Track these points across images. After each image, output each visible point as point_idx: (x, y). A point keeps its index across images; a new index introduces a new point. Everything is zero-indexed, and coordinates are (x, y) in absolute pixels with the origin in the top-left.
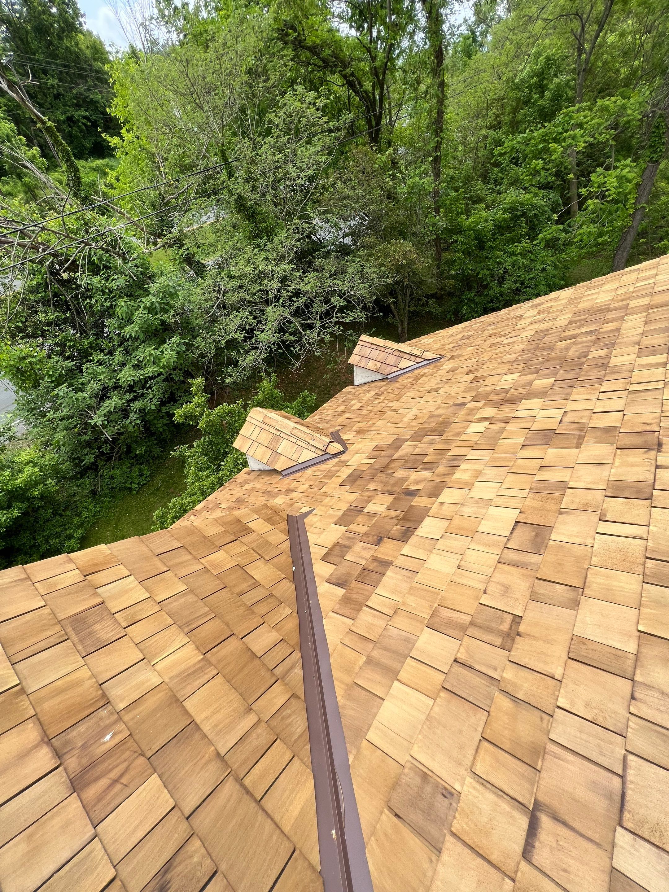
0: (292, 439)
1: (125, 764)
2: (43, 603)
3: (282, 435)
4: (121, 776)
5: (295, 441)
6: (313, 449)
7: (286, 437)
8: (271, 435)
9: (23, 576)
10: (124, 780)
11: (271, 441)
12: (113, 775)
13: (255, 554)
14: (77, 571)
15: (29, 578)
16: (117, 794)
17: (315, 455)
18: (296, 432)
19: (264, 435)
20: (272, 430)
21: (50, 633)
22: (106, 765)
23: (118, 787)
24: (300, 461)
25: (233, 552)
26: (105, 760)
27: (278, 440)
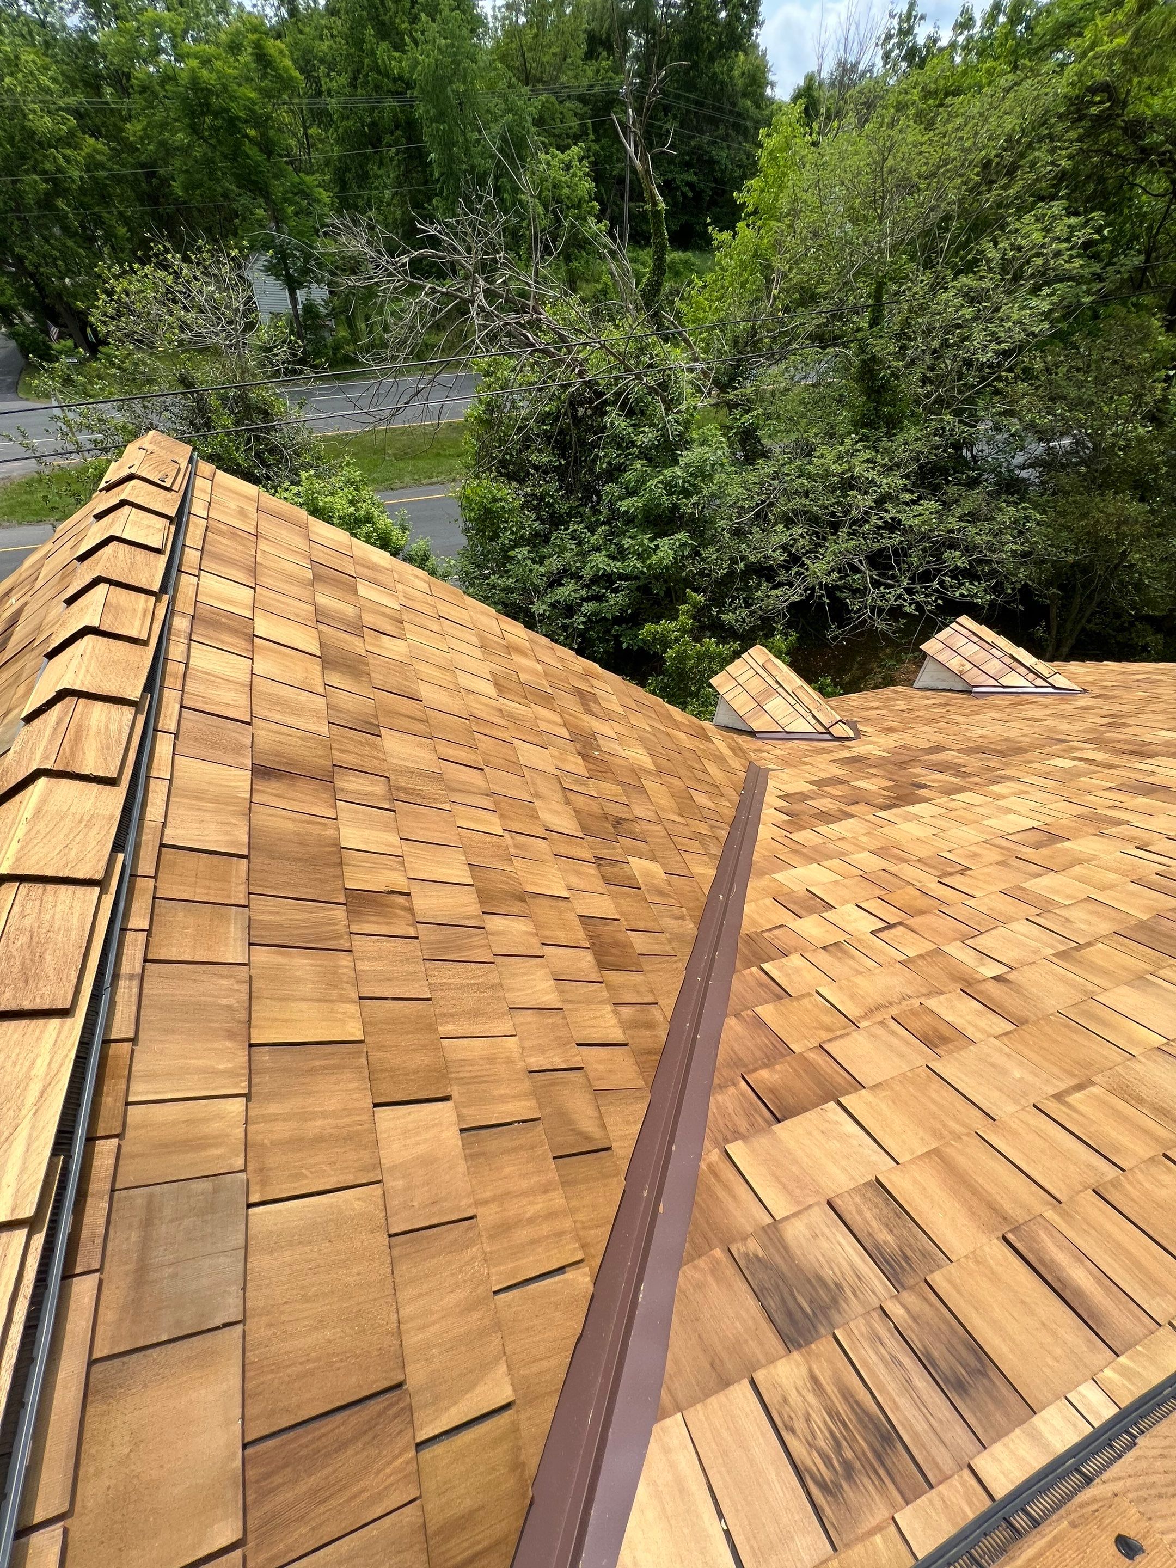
0: (789, 699)
1: (605, 770)
2: (561, 668)
3: (780, 690)
5: (793, 702)
6: (813, 721)
7: (784, 694)
8: (765, 686)
9: (549, 646)
10: (604, 775)
11: (761, 693)
12: (598, 768)
13: (711, 757)
14: (582, 668)
15: (554, 650)
16: (599, 776)
17: (811, 730)
18: (800, 693)
19: (756, 681)
20: (768, 680)
21: (566, 686)
22: (595, 762)
24: (787, 729)
25: (693, 742)
26: (594, 759)
27: (771, 695)
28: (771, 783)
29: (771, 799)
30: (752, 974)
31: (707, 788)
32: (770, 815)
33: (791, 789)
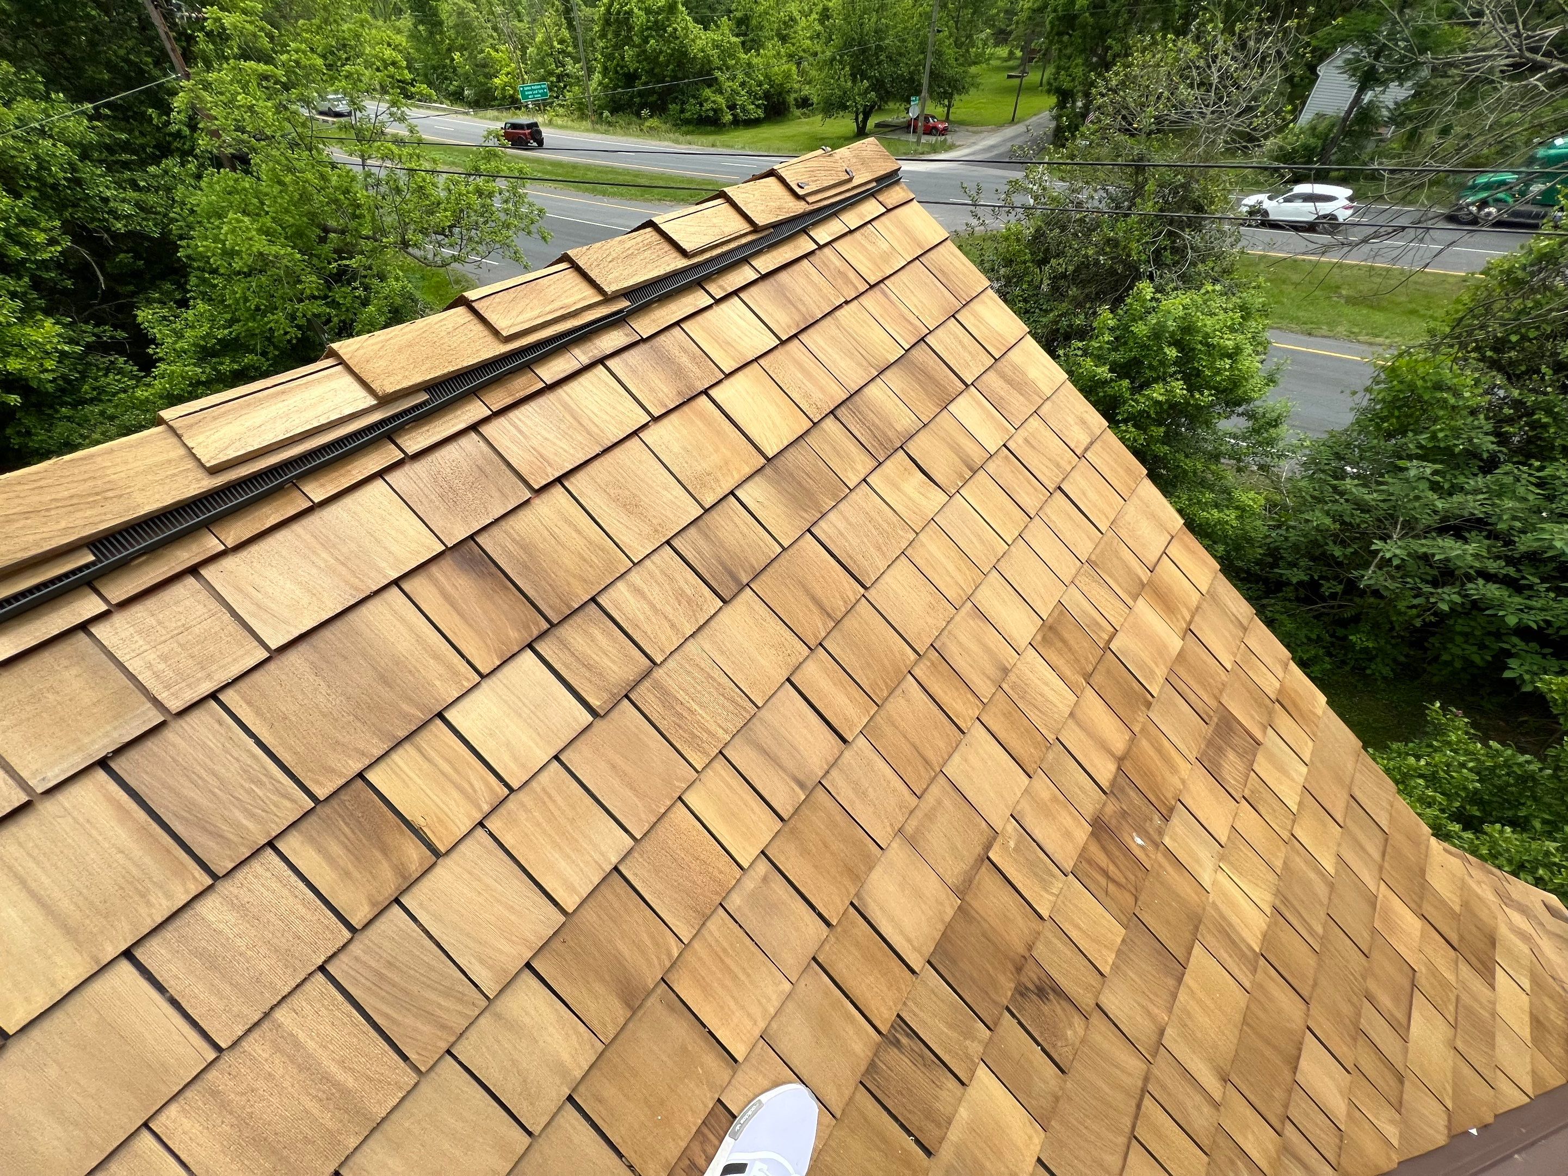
1: (1123, 881)
2: (1229, 667)
4: (1114, 881)
9: (1245, 622)
10: (1112, 887)
12: (1112, 869)
13: (1452, 1008)
14: (1278, 685)
15: (1245, 629)
16: (1097, 883)
21: (1205, 698)
22: (1117, 853)
23: (1103, 881)
25: (1429, 951)
26: (1120, 849)
31: (1369, 1063)
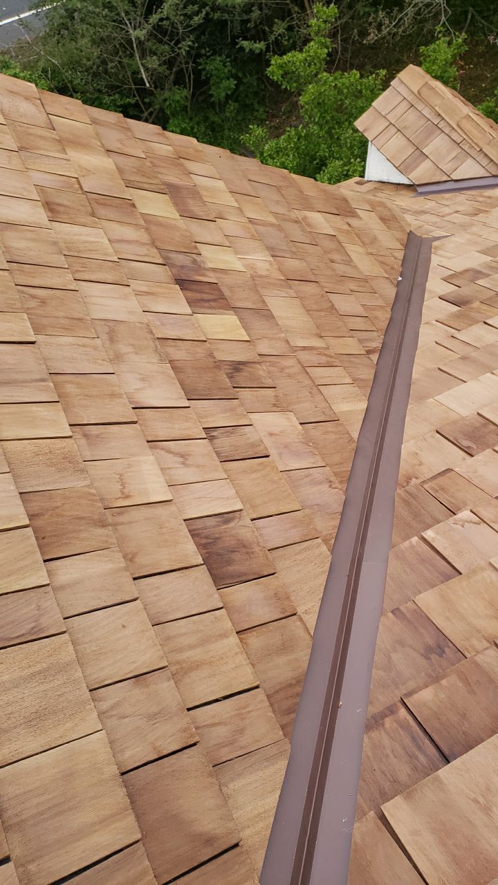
0: (454, 136)
1: (214, 296)
2: (144, 157)
3: (442, 125)
4: (211, 300)
5: (459, 139)
6: (485, 162)
7: (447, 130)
8: (423, 121)
10: (212, 304)
11: (419, 132)
13: (358, 240)
14: (171, 148)
15: (129, 130)
17: (482, 173)
18: (466, 125)
19: (411, 116)
20: (426, 112)
21: (153, 182)
23: (206, 305)
24: (454, 177)
27: (431, 133)
28: (435, 260)
29: (435, 285)
30: (412, 546)
31: (353, 286)
32: (434, 308)
33: (458, 265)
